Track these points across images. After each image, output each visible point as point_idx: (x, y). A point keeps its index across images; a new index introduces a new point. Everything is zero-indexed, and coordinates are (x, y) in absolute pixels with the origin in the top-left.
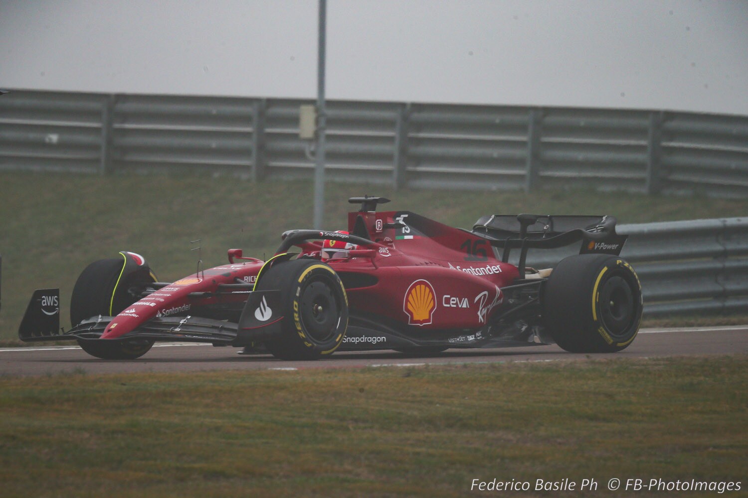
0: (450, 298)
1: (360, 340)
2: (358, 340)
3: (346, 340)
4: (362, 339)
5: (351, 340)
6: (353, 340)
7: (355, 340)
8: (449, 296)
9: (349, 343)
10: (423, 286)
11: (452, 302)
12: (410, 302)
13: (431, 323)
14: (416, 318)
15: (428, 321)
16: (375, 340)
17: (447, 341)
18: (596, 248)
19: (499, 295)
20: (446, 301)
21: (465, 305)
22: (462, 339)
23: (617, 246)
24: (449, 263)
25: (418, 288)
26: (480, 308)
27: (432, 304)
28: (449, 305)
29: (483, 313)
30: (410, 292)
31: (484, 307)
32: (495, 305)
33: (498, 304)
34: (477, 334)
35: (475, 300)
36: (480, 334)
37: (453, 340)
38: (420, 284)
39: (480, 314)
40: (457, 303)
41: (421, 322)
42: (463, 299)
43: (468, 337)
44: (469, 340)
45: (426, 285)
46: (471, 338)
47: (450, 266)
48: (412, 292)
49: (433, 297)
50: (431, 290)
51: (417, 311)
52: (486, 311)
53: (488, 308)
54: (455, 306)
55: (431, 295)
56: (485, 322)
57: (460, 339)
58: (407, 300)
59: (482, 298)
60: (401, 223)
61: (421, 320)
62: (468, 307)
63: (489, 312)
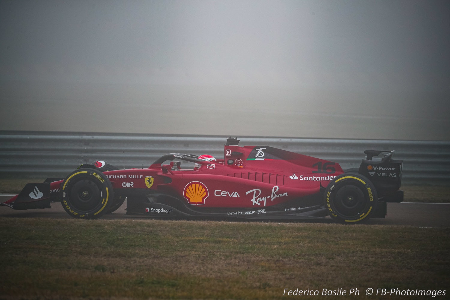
1: (161, 211)
2: (159, 210)
3: (153, 211)
4: (162, 211)
5: (156, 211)
6: (157, 210)
7: (158, 211)
8: (220, 191)
9: (154, 212)
10: (197, 185)
11: (222, 194)
12: (187, 193)
13: (204, 204)
14: (192, 201)
15: (203, 202)
16: (168, 211)
17: (226, 214)
18: (375, 169)
19: (276, 191)
20: (217, 193)
21: (235, 196)
22: (239, 213)
23: (394, 169)
24: (294, 174)
25: (193, 185)
26: (254, 198)
27: (205, 194)
28: (220, 195)
29: (261, 200)
30: (187, 187)
31: (259, 197)
32: (278, 196)
33: (281, 196)
34: (258, 211)
35: (247, 193)
36: (263, 211)
37: (231, 214)
38: (195, 183)
39: (255, 200)
40: (227, 194)
41: (196, 203)
42: (234, 192)
43: (246, 212)
44: (246, 214)
45: (200, 184)
46: (249, 213)
47: (293, 175)
48: (189, 187)
49: (206, 191)
50: (204, 187)
51: (192, 197)
52: (264, 199)
53: (267, 197)
54: (226, 196)
55: (204, 190)
56: (265, 205)
57: (237, 213)
58: (185, 191)
59: (255, 193)
60: (259, 152)
61: (196, 202)
62: (239, 197)
63: (272, 200)
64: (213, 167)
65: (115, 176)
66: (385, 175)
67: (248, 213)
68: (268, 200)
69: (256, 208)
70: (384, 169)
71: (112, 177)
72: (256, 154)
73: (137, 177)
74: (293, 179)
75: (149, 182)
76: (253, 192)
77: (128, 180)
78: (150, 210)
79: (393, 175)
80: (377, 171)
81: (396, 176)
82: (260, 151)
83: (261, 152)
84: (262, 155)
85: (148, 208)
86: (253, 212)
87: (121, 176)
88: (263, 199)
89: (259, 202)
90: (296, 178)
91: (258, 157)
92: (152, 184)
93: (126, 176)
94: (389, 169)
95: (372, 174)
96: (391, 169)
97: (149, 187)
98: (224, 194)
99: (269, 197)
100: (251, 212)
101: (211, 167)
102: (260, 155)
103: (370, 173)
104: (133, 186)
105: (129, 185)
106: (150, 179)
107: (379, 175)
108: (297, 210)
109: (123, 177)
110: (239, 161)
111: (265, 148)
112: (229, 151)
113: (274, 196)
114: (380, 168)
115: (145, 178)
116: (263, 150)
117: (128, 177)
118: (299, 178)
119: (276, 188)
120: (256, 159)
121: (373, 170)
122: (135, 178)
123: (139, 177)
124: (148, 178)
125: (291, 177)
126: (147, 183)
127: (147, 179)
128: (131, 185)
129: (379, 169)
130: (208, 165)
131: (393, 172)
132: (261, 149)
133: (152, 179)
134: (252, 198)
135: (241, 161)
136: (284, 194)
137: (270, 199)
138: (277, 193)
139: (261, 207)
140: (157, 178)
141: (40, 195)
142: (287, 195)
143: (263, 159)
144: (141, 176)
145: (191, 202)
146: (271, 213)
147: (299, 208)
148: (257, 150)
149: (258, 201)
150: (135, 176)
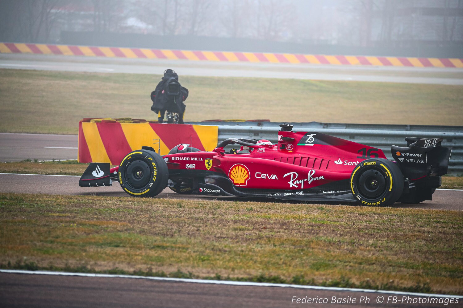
0: (261, 174)
3: (206, 191)
5: (208, 191)
7: (210, 191)
8: (260, 173)
10: (240, 167)
11: (262, 176)
12: (232, 174)
13: (246, 185)
15: (245, 184)
17: (266, 195)
18: (403, 155)
19: (312, 175)
20: (258, 175)
21: (274, 178)
22: (278, 194)
23: (421, 155)
24: (340, 159)
25: (237, 167)
26: (292, 180)
27: (247, 176)
28: (260, 178)
29: (298, 183)
30: (232, 169)
31: (296, 180)
32: (315, 180)
33: (318, 179)
34: (296, 193)
35: (285, 176)
36: (301, 193)
37: (271, 195)
38: (239, 166)
39: (292, 183)
40: (267, 177)
41: (239, 185)
42: (272, 175)
43: (285, 194)
44: (284, 195)
45: (243, 167)
46: (288, 194)
47: (338, 160)
48: (233, 169)
49: (248, 173)
50: (246, 169)
51: (236, 179)
52: (302, 182)
53: (304, 180)
54: (265, 178)
55: (246, 172)
56: (302, 188)
57: (277, 194)
58: (230, 173)
59: (292, 176)
60: (310, 138)
61: (239, 183)
62: (277, 179)
63: (309, 183)
64: (262, 151)
65: (179, 158)
66: (414, 161)
67: (286, 195)
68: (306, 183)
69: (293, 190)
70: (411, 155)
71: (177, 159)
72: (306, 140)
73: (198, 159)
74: (338, 163)
75: (209, 164)
76: (290, 175)
77: (191, 162)
78: (203, 190)
79: (421, 162)
80: (405, 157)
81: (423, 162)
82: (311, 136)
83: (311, 138)
84: (312, 141)
85: (201, 189)
86: (291, 194)
87: (185, 158)
88: (300, 182)
89: (297, 184)
90: (341, 163)
91: (308, 143)
92: (211, 166)
93: (189, 158)
94: (416, 156)
95: (402, 160)
96: (418, 155)
97: (208, 169)
98: (264, 176)
99: (306, 180)
100: (290, 194)
101: (261, 151)
102: (310, 141)
103: (400, 159)
104: (195, 168)
105: (192, 166)
106: (209, 161)
107: (408, 162)
108: (336, 193)
109: (187, 159)
110: (290, 146)
111: (316, 134)
112: (281, 136)
113: (310, 179)
114: (408, 154)
115: (205, 161)
116: (313, 136)
117: (190, 159)
118: (344, 163)
119: (312, 172)
120: (306, 145)
121: (401, 156)
122: (197, 160)
123: (200, 159)
124: (208, 160)
125: (336, 162)
126: (207, 165)
127: (206, 161)
128: (194, 166)
129: (407, 156)
130: (259, 149)
131: (420, 158)
132: (312, 135)
133: (211, 162)
134: (290, 181)
135: (292, 146)
136: (320, 178)
137: (307, 182)
138: (314, 176)
139: (299, 189)
140: (215, 161)
141: (101, 174)
142: (323, 179)
143: (312, 145)
144: (201, 158)
145: (235, 183)
146: (308, 195)
147: (338, 192)
148: (308, 135)
149: (295, 183)
150: (197, 158)
